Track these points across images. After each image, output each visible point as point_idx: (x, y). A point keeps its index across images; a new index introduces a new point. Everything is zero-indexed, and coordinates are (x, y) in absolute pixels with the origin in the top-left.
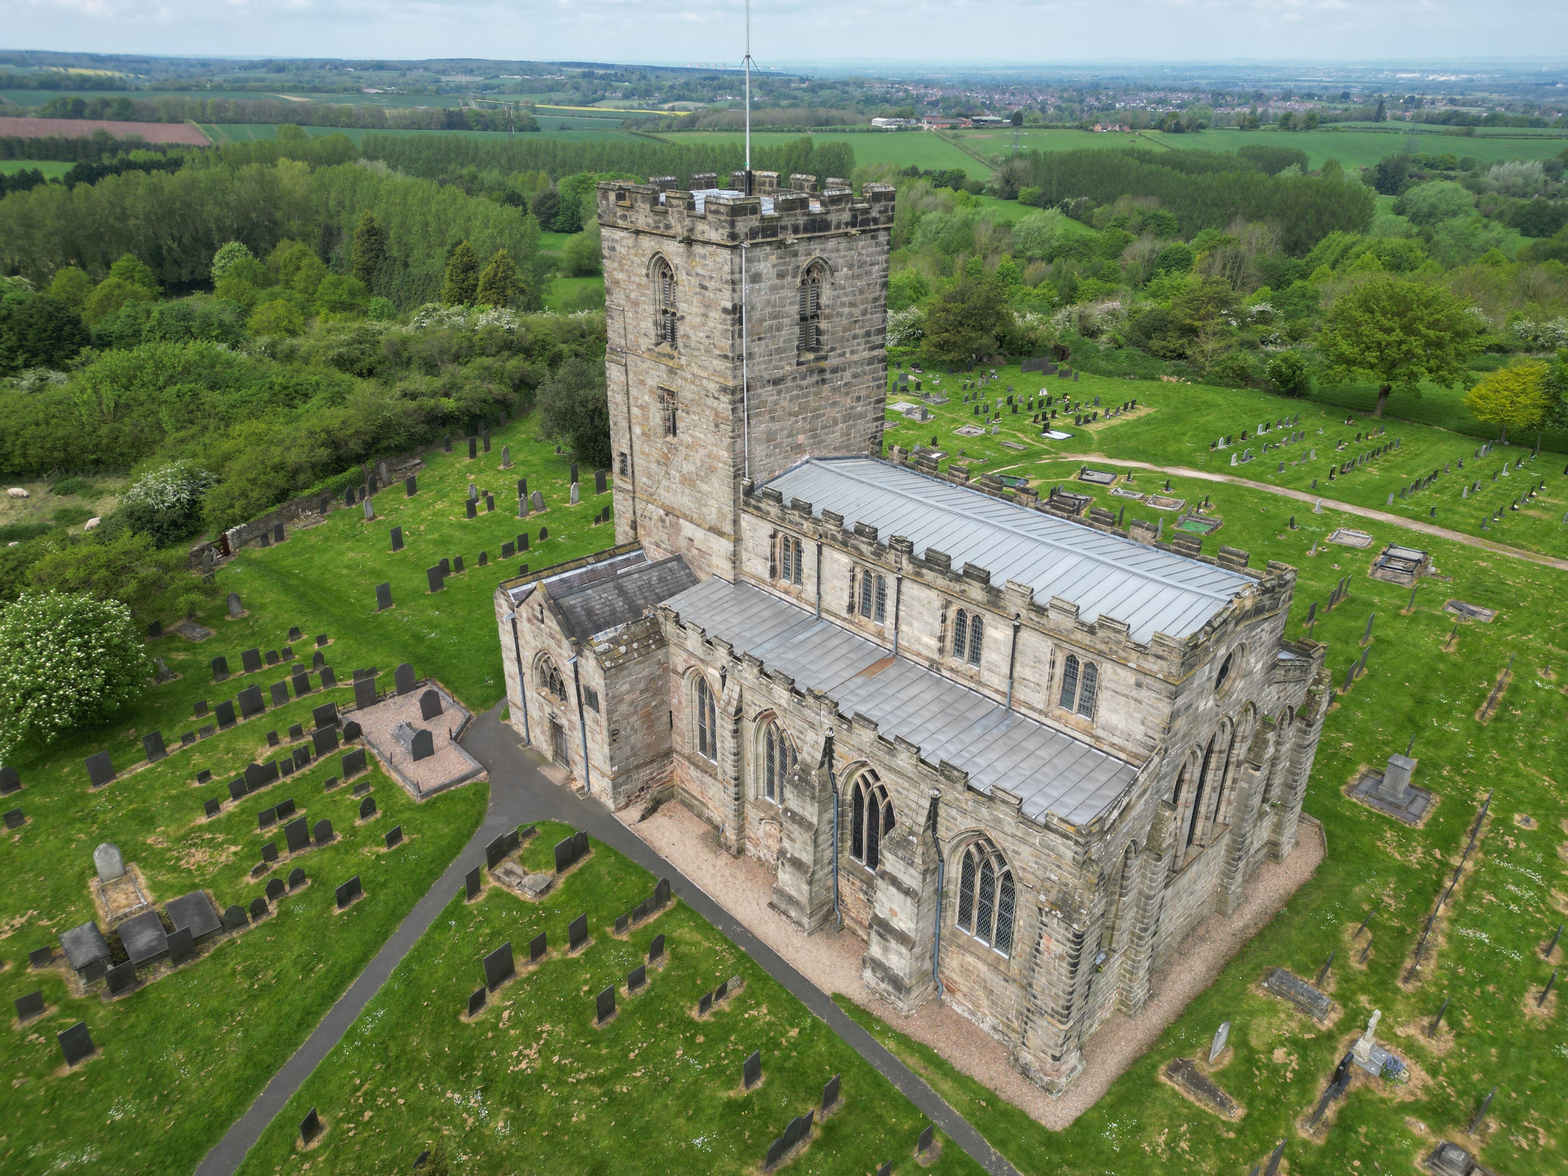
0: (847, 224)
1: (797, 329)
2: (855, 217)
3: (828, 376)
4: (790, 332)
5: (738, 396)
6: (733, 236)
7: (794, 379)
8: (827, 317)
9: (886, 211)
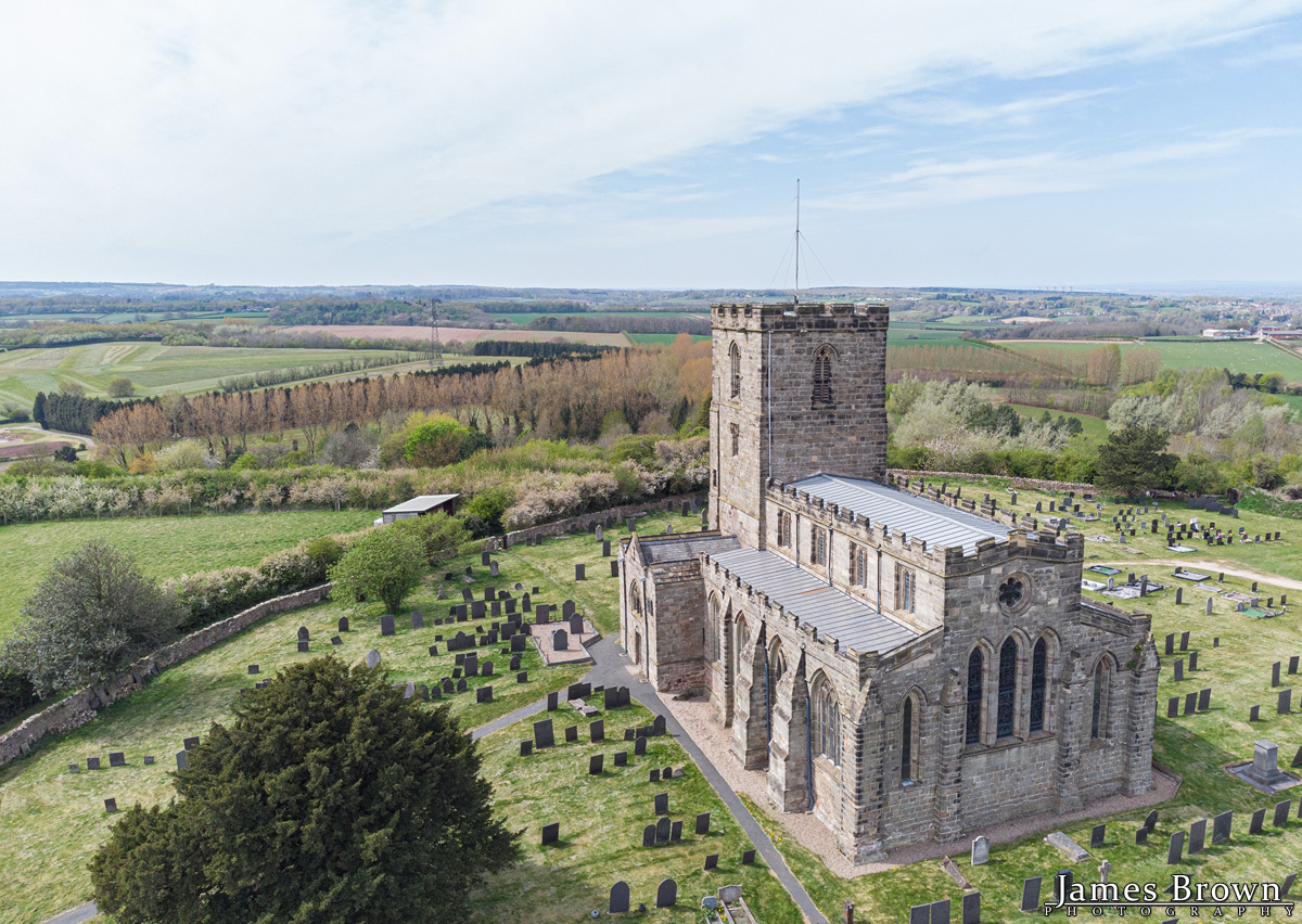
0: (850, 325)
1: (811, 387)
2: (856, 321)
3: (836, 420)
4: (806, 388)
5: (765, 423)
6: (763, 326)
7: (809, 418)
8: (835, 382)
9: (882, 319)
